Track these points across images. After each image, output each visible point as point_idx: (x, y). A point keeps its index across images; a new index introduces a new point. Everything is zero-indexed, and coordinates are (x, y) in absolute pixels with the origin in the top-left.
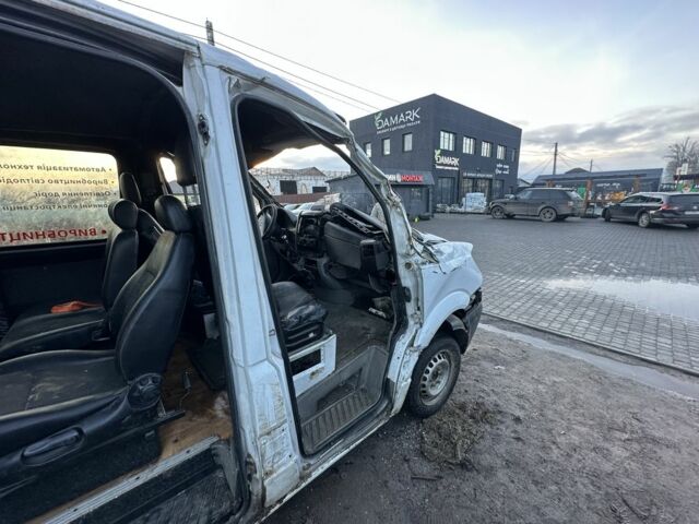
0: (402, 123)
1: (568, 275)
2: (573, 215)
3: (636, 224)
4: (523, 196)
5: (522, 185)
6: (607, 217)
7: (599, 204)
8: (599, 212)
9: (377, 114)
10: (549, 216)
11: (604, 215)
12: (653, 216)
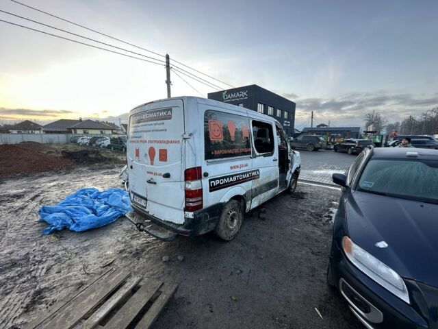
0: (238, 97)
1: (321, 169)
2: (321, 148)
3: (347, 153)
4: (299, 138)
5: (296, 132)
6: (336, 149)
7: (333, 143)
8: (332, 147)
9: (224, 91)
10: (311, 148)
11: (334, 149)
12: (353, 149)
